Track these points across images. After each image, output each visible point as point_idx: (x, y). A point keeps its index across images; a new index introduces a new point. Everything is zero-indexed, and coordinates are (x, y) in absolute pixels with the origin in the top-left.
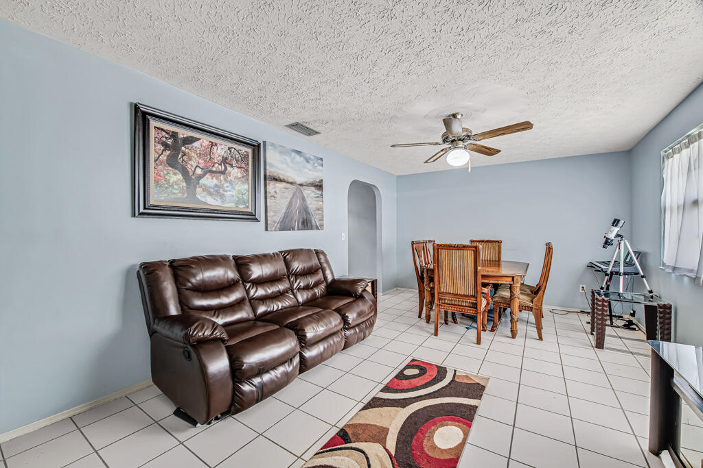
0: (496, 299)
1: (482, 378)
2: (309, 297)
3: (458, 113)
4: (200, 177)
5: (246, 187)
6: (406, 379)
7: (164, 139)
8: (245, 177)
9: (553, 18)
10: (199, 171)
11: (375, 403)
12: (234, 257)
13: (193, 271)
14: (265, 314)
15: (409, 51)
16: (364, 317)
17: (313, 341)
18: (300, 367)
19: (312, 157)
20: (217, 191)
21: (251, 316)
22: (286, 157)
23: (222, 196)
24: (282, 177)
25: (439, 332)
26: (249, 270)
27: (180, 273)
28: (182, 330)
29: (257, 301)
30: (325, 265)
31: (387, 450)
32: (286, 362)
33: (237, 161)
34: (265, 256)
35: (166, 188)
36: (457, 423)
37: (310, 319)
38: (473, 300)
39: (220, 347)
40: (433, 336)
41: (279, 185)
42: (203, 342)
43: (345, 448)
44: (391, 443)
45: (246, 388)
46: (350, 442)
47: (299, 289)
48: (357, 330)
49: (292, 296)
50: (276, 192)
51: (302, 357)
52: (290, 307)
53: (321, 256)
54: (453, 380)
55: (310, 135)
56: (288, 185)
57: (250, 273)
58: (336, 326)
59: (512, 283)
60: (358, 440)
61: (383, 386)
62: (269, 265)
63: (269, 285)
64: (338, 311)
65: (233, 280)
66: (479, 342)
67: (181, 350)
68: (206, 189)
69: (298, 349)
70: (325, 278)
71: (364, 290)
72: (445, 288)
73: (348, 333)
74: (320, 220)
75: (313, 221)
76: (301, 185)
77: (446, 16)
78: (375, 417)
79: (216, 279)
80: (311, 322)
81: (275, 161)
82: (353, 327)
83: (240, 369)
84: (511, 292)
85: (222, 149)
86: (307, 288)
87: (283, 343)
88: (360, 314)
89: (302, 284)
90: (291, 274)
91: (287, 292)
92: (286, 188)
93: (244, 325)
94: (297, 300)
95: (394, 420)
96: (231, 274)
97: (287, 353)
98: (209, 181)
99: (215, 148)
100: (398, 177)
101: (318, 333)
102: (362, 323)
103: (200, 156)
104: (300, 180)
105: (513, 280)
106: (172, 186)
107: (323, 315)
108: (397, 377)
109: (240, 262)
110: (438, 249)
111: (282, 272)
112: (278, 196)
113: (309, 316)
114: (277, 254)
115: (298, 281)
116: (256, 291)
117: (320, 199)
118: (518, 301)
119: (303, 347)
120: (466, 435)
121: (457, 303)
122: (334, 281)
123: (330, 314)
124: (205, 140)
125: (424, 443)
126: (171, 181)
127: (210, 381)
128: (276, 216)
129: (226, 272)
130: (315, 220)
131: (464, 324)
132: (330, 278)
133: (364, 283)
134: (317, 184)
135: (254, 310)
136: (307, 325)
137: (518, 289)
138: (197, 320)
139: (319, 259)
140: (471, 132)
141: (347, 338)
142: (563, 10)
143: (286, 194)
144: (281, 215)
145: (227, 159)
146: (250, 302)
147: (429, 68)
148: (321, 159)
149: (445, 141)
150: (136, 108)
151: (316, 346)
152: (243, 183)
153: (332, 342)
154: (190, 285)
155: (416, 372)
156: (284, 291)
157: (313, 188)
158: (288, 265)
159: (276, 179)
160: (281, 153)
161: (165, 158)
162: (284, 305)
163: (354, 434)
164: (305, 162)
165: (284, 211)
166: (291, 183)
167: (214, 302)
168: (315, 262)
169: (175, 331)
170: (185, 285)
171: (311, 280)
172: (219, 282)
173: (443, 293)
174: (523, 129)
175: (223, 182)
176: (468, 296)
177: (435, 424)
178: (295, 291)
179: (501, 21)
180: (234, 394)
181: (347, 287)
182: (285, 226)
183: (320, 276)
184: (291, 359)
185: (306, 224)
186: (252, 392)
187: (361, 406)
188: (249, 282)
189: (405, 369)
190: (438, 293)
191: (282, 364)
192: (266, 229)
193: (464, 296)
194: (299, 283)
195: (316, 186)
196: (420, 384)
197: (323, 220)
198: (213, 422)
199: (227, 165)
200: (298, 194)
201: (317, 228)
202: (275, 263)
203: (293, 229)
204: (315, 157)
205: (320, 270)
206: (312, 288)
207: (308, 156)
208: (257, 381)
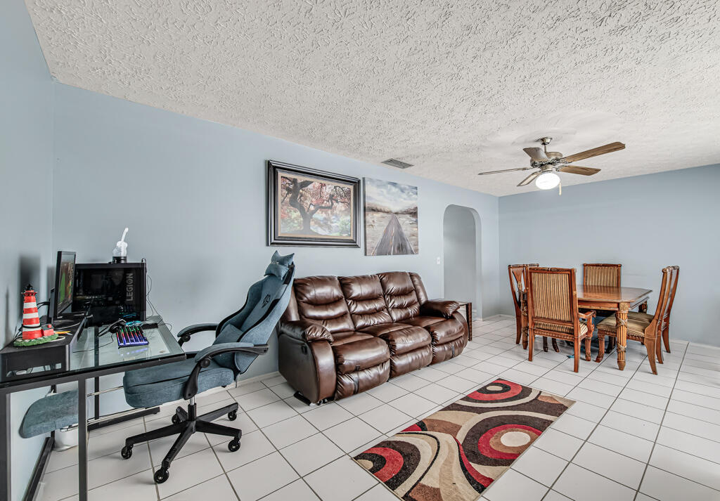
0: (601, 327)
1: (567, 401)
2: (403, 316)
3: (547, 138)
4: (313, 212)
5: (348, 219)
6: (488, 393)
7: (288, 185)
8: (347, 210)
9: (614, 56)
10: (312, 208)
11: (454, 407)
12: (339, 278)
13: (308, 288)
14: (364, 327)
15: (481, 98)
16: (452, 336)
17: (402, 351)
18: (391, 372)
19: (407, 187)
20: (325, 224)
21: (352, 328)
22: (383, 190)
23: (329, 227)
24: (379, 208)
25: (534, 358)
26: (351, 289)
27: (299, 289)
28: (301, 331)
29: (357, 316)
30: (419, 287)
31: (456, 440)
32: (378, 365)
33: (341, 197)
34: (364, 277)
35: (289, 223)
36: (527, 431)
37: (401, 333)
38: (569, 326)
39: (327, 346)
40: (527, 361)
41: (377, 215)
42: (315, 340)
43: (421, 434)
44: (461, 436)
45: (346, 380)
46: (426, 430)
47: (393, 308)
48: (446, 348)
49: (387, 314)
50: (374, 221)
51: (392, 363)
52: (385, 323)
53: (416, 279)
54: (536, 399)
55: (404, 167)
56: (385, 215)
57: (351, 291)
58: (424, 341)
59: (617, 309)
60: (433, 430)
61: (464, 396)
62: (367, 285)
63: (367, 302)
64: (428, 328)
65: (338, 297)
66: (576, 370)
67: (300, 347)
68: (317, 222)
69: (389, 356)
70: (419, 299)
71: (455, 312)
72: (539, 312)
73: (437, 349)
74: (415, 245)
75: (408, 246)
76: (396, 213)
77: (507, 71)
78: (451, 417)
79: (325, 295)
80: (401, 335)
81: (373, 194)
82: (442, 344)
83: (342, 364)
84: (617, 319)
85: (329, 188)
86: (401, 307)
87: (375, 350)
88: (448, 333)
89: (396, 304)
90: (386, 294)
91: (383, 310)
92: (383, 217)
93: (347, 334)
94: (392, 318)
95: (468, 422)
96: (337, 292)
97: (379, 357)
98: (319, 215)
99: (324, 188)
100: (500, 198)
101: (406, 345)
102: (451, 341)
103: (313, 195)
104: (395, 209)
105: (618, 307)
106: (293, 221)
107: (412, 331)
108: (479, 391)
109: (344, 282)
110: (531, 273)
111: (379, 293)
112: (376, 225)
113: (400, 330)
114: (375, 277)
115: (393, 301)
116: (356, 307)
117: (415, 225)
118: (625, 329)
119: (393, 355)
120: (533, 440)
121: (552, 328)
122: (427, 302)
123: (419, 331)
124: (316, 183)
125: (491, 440)
126: (293, 217)
127: (321, 370)
128: (374, 243)
129: (332, 290)
130: (410, 245)
131: (565, 352)
132: (423, 300)
133: (455, 306)
134: (411, 211)
135: (354, 323)
136: (397, 337)
137: (625, 317)
138: (311, 324)
139: (413, 282)
140: (561, 155)
141: (434, 353)
142: (619, 51)
143: (382, 223)
144: (378, 241)
145: (333, 196)
146: (351, 315)
147: (503, 107)
148: (416, 188)
149: (534, 165)
150: (269, 164)
151: (405, 356)
152: (346, 215)
153: (420, 356)
154: (305, 299)
155: (500, 388)
156: (380, 309)
157: (408, 216)
158: (383, 286)
159: (374, 210)
160: (378, 186)
161: (288, 200)
162: (380, 321)
163: (430, 426)
164: (400, 192)
165: (381, 237)
166: (388, 212)
167: (323, 313)
168: (409, 284)
169: (296, 331)
170: (302, 299)
171: (405, 301)
172: (327, 297)
173: (537, 317)
174: (615, 149)
175: (330, 215)
176: (564, 321)
177: (505, 428)
178: (390, 309)
179: (560, 67)
180: (337, 384)
181: (438, 308)
182: (382, 251)
183: (413, 297)
184: (383, 364)
185: (402, 249)
186: (351, 384)
187: (441, 408)
188: (350, 299)
189: (488, 385)
190: (533, 318)
191: (376, 365)
192: (366, 255)
193: (560, 321)
194: (394, 303)
195: (411, 213)
196: (501, 398)
197: (418, 245)
198: (322, 405)
199: (333, 201)
200: (394, 221)
201: (412, 253)
202: (371, 283)
203: (390, 254)
204: (409, 186)
205: (414, 292)
206: (406, 308)
207: (402, 186)
208: (354, 376)
